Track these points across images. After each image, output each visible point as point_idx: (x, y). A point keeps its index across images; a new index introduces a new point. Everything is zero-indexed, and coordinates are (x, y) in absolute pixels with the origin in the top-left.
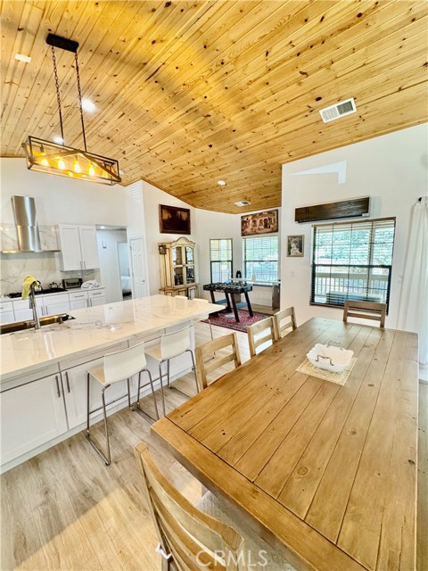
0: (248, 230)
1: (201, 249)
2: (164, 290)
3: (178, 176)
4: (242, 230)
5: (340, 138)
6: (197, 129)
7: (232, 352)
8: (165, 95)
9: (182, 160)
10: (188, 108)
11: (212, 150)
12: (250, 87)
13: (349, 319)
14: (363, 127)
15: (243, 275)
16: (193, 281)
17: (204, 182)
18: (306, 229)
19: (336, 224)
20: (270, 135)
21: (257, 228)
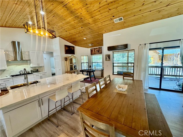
0: (93, 53)
1: (78, 59)
2: (67, 72)
3: (71, 36)
4: (91, 53)
5: (119, 27)
6: (78, 22)
7: (95, 88)
8: (68, 12)
9: (73, 31)
10: (75, 16)
11: (82, 29)
12: (95, 12)
13: (125, 78)
14: (125, 25)
15: (92, 67)
16: (76, 69)
17: (79, 38)
18: (110, 53)
19: (119, 51)
20: (100, 25)
21: (95, 52)
